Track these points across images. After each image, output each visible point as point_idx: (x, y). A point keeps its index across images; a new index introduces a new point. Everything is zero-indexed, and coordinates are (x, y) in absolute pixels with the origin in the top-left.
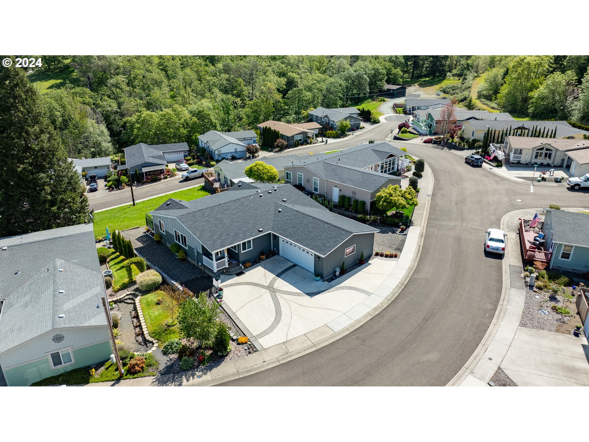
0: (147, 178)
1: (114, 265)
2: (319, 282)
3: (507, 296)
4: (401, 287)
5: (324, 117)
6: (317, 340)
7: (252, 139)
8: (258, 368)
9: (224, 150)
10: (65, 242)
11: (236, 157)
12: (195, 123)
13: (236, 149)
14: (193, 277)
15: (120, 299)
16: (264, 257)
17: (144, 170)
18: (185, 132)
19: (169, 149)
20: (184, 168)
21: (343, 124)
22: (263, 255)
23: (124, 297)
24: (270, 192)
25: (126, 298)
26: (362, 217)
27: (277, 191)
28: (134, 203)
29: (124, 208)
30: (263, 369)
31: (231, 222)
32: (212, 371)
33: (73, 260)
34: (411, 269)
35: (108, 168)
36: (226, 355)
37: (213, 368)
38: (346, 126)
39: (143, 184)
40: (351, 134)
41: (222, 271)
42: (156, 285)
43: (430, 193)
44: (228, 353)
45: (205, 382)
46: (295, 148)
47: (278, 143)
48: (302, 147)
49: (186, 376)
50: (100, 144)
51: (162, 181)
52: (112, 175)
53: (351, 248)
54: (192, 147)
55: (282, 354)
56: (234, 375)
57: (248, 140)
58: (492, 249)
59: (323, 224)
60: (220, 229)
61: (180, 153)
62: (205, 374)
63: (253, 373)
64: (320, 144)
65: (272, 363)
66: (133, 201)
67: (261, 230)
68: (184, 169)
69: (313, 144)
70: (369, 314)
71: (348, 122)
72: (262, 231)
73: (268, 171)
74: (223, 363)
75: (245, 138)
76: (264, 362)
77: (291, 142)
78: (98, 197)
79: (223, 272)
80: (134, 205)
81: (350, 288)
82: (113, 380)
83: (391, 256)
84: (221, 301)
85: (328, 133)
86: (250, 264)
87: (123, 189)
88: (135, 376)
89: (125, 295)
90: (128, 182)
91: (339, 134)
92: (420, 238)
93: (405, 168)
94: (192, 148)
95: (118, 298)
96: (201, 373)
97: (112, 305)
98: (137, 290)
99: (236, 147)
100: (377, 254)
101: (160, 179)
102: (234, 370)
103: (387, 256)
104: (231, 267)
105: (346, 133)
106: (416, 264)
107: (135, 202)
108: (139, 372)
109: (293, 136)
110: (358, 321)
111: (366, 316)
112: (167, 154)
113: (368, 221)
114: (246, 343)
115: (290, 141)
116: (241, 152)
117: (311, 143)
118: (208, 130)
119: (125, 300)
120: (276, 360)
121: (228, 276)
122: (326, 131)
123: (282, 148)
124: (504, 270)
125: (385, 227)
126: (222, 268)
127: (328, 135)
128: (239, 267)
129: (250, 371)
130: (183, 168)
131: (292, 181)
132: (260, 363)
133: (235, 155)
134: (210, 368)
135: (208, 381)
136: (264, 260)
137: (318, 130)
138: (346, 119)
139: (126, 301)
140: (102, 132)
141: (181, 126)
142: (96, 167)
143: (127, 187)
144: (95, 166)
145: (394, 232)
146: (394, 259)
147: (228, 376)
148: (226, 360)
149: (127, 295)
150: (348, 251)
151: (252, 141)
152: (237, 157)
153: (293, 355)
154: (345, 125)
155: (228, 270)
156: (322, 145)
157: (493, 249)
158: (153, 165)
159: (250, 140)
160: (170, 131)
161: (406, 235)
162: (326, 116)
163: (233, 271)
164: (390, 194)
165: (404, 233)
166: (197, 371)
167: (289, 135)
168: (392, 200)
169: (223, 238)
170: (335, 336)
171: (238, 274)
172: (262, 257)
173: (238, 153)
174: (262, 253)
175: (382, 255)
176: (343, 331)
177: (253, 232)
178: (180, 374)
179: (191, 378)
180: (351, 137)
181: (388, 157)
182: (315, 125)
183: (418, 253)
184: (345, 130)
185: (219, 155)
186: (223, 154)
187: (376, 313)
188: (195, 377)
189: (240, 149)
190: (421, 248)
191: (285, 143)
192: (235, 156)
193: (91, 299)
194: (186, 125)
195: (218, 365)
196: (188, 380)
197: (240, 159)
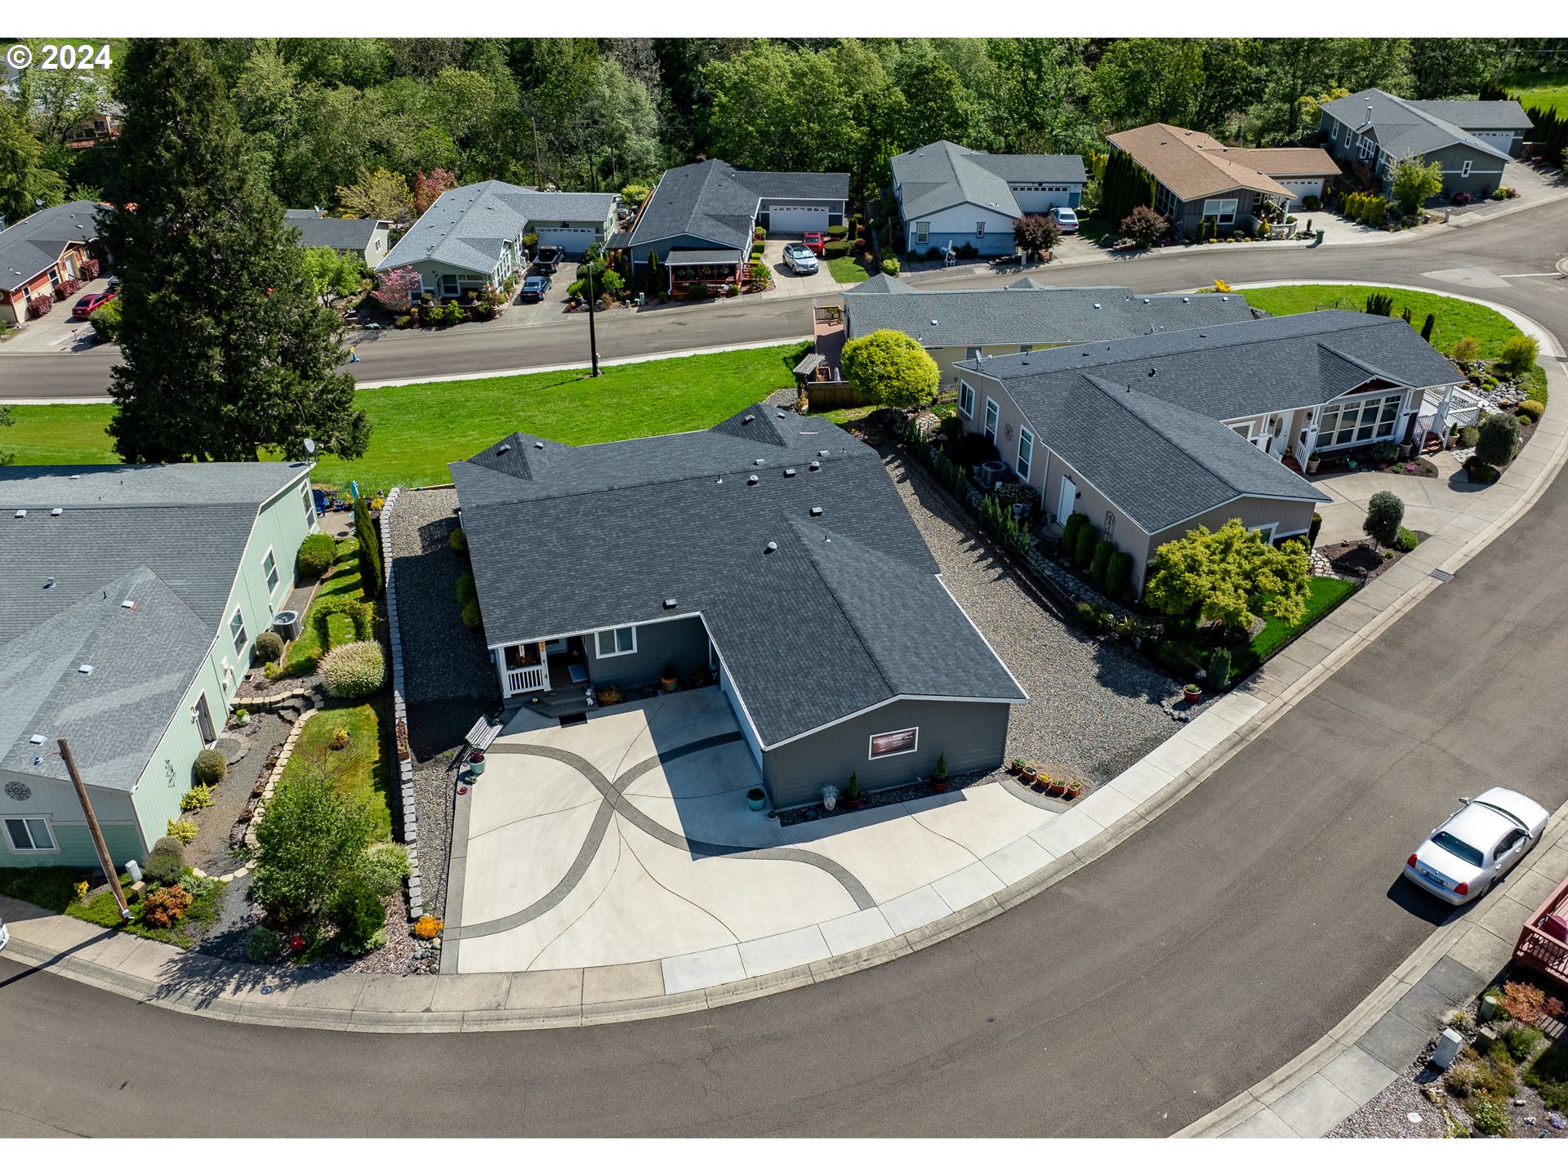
0: (677, 287)
1: (327, 594)
2: (757, 813)
3: (1305, 1074)
4: (986, 912)
5: (1363, 134)
6: (603, 997)
7: (1065, 189)
8: (403, 1021)
9: (938, 225)
10: (184, 523)
11: (976, 250)
12: (894, 110)
13: (981, 225)
14: (462, 692)
15: (271, 703)
16: (670, 683)
17: (674, 260)
18: (856, 135)
19: (786, 194)
20: (802, 266)
21: (1415, 175)
22: (668, 678)
23: (284, 700)
24: (790, 471)
25: (286, 704)
26: (1088, 612)
27: (820, 470)
28: (595, 367)
29: (560, 380)
30: (411, 1030)
31: (603, 558)
32: (304, 986)
33: (177, 578)
34: (1079, 859)
35: (597, 231)
36: (360, 957)
37: (311, 978)
38: (1424, 184)
39: (664, 302)
40: (1435, 219)
41: (526, 698)
42: (361, 689)
43: (1450, 566)
44: (368, 952)
45: (269, 1009)
46: (1195, 248)
47: (1134, 223)
48: (1224, 246)
49: (242, 975)
50: (623, 138)
51: (719, 302)
52: (599, 256)
53: (900, 737)
54: (868, 189)
55: (483, 1005)
56: (339, 1017)
57: (1051, 189)
58: (1422, 875)
59: (845, 634)
60: (558, 576)
61: (820, 208)
62: (283, 988)
63: (382, 1029)
64: (1294, 243)
65: (443, 1021)
66: (595, 361)
67: (670, 602)
68: (802, 269)
69: (1269, 239)
70: (808, 969)
71: (1435, 174)
72: (673, 606)
73: (898, 372)
74: (339, 975)
75: (1040, 184)
76: (428, 1010)
77: (1188, 222)
78: (529, 324)
79: (531, 702)
80: (595, 374)
81: (825, 864)
82: (106, 926)
83: (1054, 792)
84: (464, 791)
85: (1353, 201)
86: (615, 696)
87: (604, 309)
88: (151, 933)
89: (287, 694)
90: (624, 290)
91: (1391, 210)
92: (1227, 746)
93: (1444, 434)
94: (866, 194)
95: (267, 700)
96: (277, 981)
97: (240, 717)
98: (318, 689)
99: (983, 216)
100: (1015, 771)
101: (715, 295)
102: (345, 1005)
103: (1040, 787)
104: (558, 693)
105: (1421, 210)
106: (1111, 846)
107: (600, 364)
108: (164, 925)
109: (1199, 203)
110: (756, 982)
111: (793, 974)
112: (778, 207)
113: (1105, 629)
114: (429, 939)
115: (1186, 217)
116: (998, 237)
117: (1260, 235)
118: (934, 136)
119: (284, 708)
120: (458, 1016)
121: (539, 718)
122: (1349, 194)
123: (1146, 241)
124: (1400, 971)
125: (1147, 667)
126: (526, 690)
127: (1352, 207)
128: (582, 698)
129: (378, 1021)
130: (799, 265)
131: (972, 417)
132: (415, 1009)
133: (975, 243)
134: (302, 978)
135: (275, 1009)
136: (671, 692)
137: (1321, 182)
138: (1428, 158)
139: (282, 712)
140: (634, 101)
141: (850, 114)
142: (565, 225)
143: (617, 303)
144: (562, 219)
145: (1156, 700)
146: (1058, 803)
147: (324, 1016)
148: (352, 968)
149: (294, 696)
150: (881, 742)
151: (1067, 195)
152: (981, 252)
153: (507, 1019)
154: (1417, 182)
155: (545, 700)
156: (1298, 249)
157: (1427, 876)
158: (705, 245)
159: (1058, 189)
160: (809, 128)
161: (1185, 721)
162: (1370, 132)
163: (559, 705)
164: (1194, 561)
165: (1183, 715)
166: (273, 973)
167: (1185, 194)
168: (1188, 584)
169: (547, 605)
170: (655, 1005)
171: (567, 721)
172: (667, 682)
173: (986, 237)
174: (669, 671)
175: (1025, 780)
176: (689, 997)
177: (645, 604)
178: (237, 965)
179: (249, 986)
180: (1434, 228)
181: (1364, 388)
182: (1320, 163)
183: (1159, 805)
184: (1418, 198)
185: (922, 238)
186: (936, 237)
187: (832, 976)
188: (259, 987)
189: (994, 225)
190: (1193, 786)
191: (1161, 224)
192: (974, 247)
193: (138, 705)
194: (865, 113)
195: (325, 977)
196: (238, 988)
197: (985, 258)
